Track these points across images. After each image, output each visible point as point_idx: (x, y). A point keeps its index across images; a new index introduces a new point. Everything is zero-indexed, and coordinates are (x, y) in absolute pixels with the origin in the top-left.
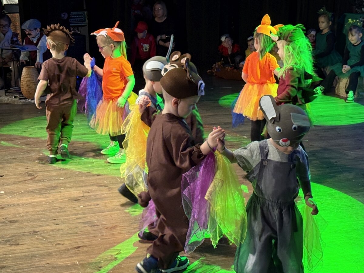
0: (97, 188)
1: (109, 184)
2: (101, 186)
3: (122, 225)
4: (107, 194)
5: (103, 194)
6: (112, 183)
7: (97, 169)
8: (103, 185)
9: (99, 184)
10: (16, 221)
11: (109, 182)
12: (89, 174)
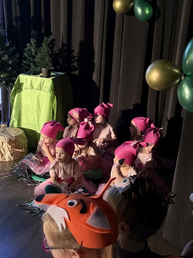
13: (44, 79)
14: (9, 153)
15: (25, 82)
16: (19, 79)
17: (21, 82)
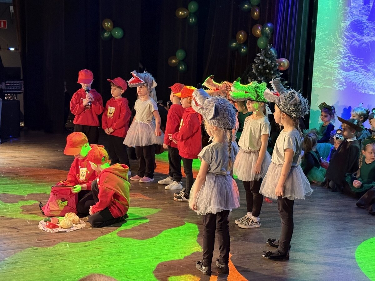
0: (7, 229)
1: (19, 226)
2: (11, 228)
3: (23, 261)
4: (15, 234)
5: (12, 235)
6: (22, 226)
7: (11, 213)
8: (13, 227)
9: (10, 227)
11: (19, 225)
12: (2, 218)
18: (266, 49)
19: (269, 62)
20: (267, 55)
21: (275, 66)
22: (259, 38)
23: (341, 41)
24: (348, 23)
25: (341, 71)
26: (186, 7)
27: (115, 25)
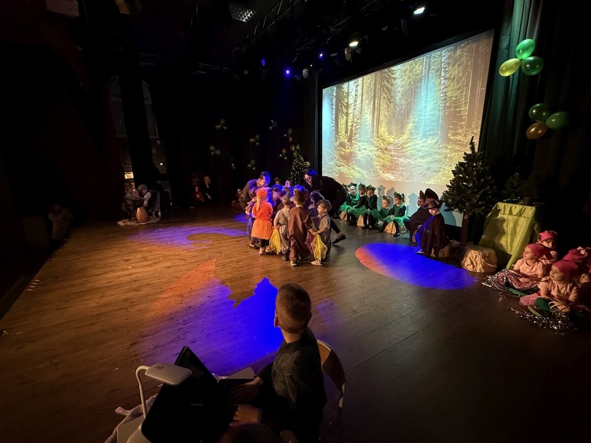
10: (139, 280)
13: (526, 207)
14: (481, 266)
15: (503, 209)
16: (497, 206)
17: (498, 208)
18: (298, 157)
19: (301, 164)
20: (299, 160)
21: (304, 165)
22: (293, 152)
23: (335, 152)
24: (338, 143)
25: (336, 167)
26: (254, 137)
27: (216, 148)
